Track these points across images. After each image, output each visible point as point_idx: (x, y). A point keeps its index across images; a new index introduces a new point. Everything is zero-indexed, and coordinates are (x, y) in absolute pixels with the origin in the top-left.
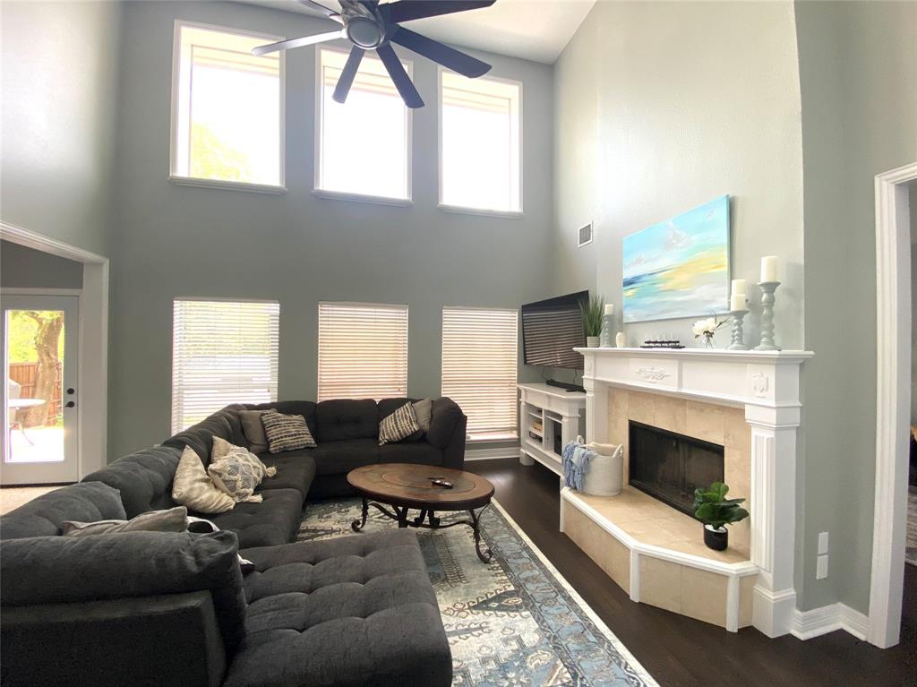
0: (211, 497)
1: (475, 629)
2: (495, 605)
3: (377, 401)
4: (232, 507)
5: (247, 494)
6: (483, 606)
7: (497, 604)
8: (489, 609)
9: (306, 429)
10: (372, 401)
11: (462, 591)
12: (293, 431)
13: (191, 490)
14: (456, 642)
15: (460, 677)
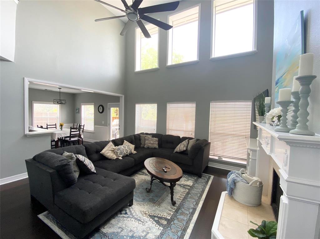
0: (110, 155)
1: (141, 221)
2: (156, 219)
3: (181, 137)
4: (115, 159)
5: (120, 157)
6: (152, 217)
7: (157, 219)
8: (153, 219)
9: (157, 143)
10: (179, 137)
11: (154, 209)
12: (152, 142)
13: (105, 152)
14: (132, 221)
15: (120, 230)
